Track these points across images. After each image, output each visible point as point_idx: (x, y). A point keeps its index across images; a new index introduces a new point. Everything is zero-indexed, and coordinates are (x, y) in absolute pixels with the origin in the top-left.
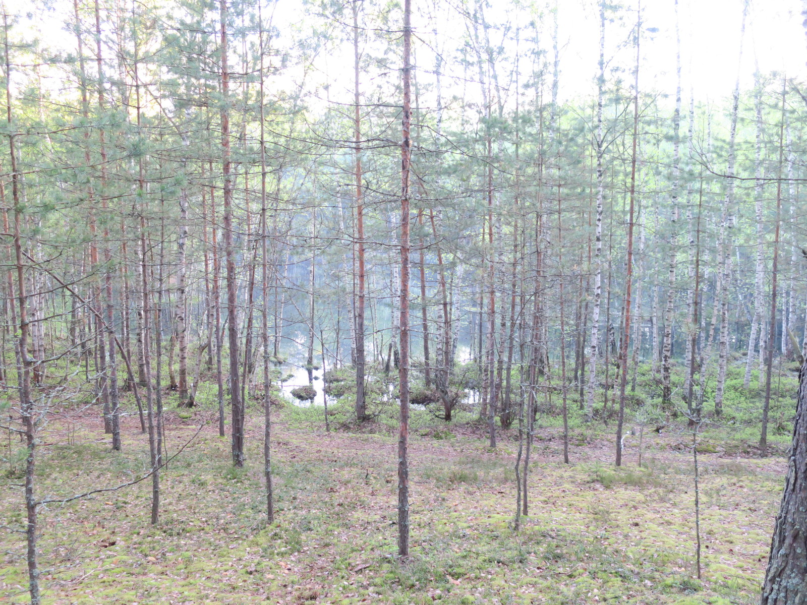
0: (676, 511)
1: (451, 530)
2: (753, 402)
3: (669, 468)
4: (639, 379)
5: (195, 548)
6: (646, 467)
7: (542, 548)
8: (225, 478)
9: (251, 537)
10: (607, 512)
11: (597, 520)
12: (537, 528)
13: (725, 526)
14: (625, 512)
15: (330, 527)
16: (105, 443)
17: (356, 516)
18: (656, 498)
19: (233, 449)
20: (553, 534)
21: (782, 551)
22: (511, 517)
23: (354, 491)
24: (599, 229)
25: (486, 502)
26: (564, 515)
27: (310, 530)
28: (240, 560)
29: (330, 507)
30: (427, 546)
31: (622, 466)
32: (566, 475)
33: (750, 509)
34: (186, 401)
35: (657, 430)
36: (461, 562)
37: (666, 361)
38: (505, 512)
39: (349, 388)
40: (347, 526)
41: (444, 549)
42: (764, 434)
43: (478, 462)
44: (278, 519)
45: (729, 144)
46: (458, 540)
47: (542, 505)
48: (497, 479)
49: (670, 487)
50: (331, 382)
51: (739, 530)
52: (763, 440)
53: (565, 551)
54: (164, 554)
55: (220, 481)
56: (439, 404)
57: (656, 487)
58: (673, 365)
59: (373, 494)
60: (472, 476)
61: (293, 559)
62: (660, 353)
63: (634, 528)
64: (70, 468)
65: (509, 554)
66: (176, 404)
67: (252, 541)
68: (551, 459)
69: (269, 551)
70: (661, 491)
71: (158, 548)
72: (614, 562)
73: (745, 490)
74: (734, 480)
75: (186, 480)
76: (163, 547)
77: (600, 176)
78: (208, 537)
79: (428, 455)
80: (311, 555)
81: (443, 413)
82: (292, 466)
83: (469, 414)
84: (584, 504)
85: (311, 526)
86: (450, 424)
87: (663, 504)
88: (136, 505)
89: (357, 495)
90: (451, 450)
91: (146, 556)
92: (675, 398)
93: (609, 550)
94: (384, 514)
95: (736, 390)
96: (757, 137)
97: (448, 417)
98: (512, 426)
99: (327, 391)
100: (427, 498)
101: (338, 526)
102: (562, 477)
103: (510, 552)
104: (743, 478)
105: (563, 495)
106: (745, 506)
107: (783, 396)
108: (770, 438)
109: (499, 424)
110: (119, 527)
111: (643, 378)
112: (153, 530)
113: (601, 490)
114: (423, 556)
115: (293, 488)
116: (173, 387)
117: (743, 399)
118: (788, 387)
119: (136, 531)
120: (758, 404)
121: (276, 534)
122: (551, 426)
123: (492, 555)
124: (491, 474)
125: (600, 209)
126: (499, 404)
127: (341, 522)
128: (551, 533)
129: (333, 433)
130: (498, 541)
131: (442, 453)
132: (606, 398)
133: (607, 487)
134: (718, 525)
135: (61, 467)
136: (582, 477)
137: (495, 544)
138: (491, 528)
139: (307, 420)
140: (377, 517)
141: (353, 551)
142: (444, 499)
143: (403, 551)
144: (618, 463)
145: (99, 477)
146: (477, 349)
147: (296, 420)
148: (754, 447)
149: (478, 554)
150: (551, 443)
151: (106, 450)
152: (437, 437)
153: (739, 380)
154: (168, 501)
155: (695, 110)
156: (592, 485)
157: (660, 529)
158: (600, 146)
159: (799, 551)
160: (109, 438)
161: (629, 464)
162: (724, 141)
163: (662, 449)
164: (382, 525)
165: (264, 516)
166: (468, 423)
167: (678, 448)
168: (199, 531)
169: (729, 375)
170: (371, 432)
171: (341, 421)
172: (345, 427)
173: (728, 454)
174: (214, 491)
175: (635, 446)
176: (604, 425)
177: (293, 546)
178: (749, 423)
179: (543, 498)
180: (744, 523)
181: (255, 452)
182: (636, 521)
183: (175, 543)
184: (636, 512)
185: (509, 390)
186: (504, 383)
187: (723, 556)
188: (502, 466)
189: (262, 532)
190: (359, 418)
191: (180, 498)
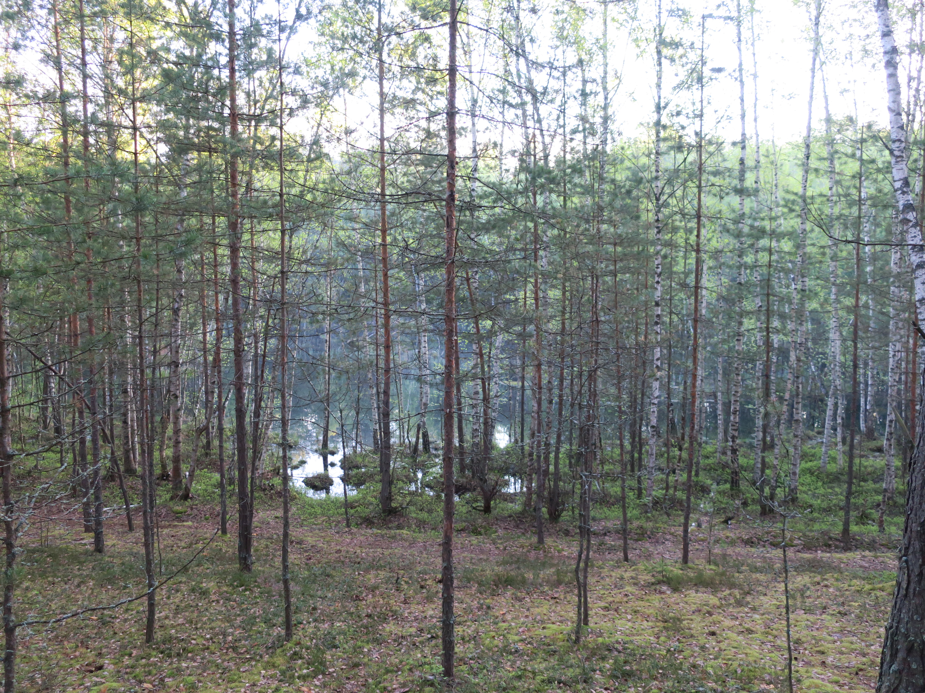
0: (757, 616)
1: (500, 645)
2: (831, 488)
3: (743, 565)
4: (703, 462)
5: (200, 671)
6: (717, 565)
7: (608, 665)
8: (231, 585)
9: (266, 658)
10: (679, 619)
11: (666, 629)
12: (600, 640)
13: (815, 633)
14: (699, 619)
15: (359, 643)
16: (85, 544)
17: (388, 629)
18: (732, 601)
19: (240, 551)
20: (620, 648)
21: (894, 667)
22: (569, 627)
23: (384, 598)
24: (658, 293)
25: (537, 610)
26: (630, 624)
27: (336, 647)
28: (254, 685)
29: (357, 619)
30: (475, 666)
31: (690, 564)
32: (627, 575)
33: (839, 613)
34: (180, 493)
35: (726, 522)
36: (517, 684)
37: (733, 441)
38: (561, 622)
39: (371, 476)
40: (378, 642)
41: (495, 668)
42: (846, 524)
43: (524, 561)
44: (298, 634)
45: (801, 197)
46: (510, 657)
47: (602, 612)
48: (548, 582)
49: (746, 589)
50: (350, 468)
51: (830, 638)
52: (846, 530)
53: (635, 668)
54: (162, 680)
55: (225, 589)
56: (475, 493)
57: (730, 589)
58: (741, 446)
59: (405, 602)
60: (520, 578)
61: (317, 683)
62: (726, 432)
63: (711, 638)
64: (43, 574)
65: (570, 673)
66: (168, 496)
67: (268, 662)
68: (608, 557)
69: (288, 674)
70: (737, 592)
71: (154, 672)
72: (693, 680)
73: (831, 590)
74: (818, 578)
75: (184, 588)
76: (160, 670)
77: (659, 232)
78: (214, 658)
79: (466, 554)
80: (337, 679)
81: (481, 504)
82: (308, 570)
83: (511, 505)
84: (651, 611)
85: (337, 642)
86: (491, 517)
87: (740, 609)
88: (126, 620)
89: (388, 603)
90: (492, 547)
91: (141, 682)
92: (744, 486)
93: (686, 666)
94: (422, 625)
95: (812, 473)
96: (831, 189)
97: (487, 509)
98: (561, 519)
99: (345, 480)
100: (470, 606)
101: (368, 642)
102: (622, 578)
103: (571, 670)
104: (827, 576)
105: (625, 599)
106: (834, 609)
107: (865, 481)
108: (854, 528)
109: (547, 516)
110: (107, 647)
111: (707, 462)
112: (148, 651)
113: (668, 592)
114: (471, 677)
115: (311, 596)
116: (164, 476)
117: (820, 484)
118: (869, 469)
119: (128, 651)
120: (837, 489)
121: (295, 653)
122: (606, 518)
123: (551, 673)
124: (541, 576)
125: (659, 270)
126: (546, 493)
127: (371, 637)
128: (616, 646)
129: (354, 530)
130: (557, 657)
131: (482, 551)
132: (667, 485)
133: (675, 590)
134: (805, 632)
135: (33, 574)
136: (645, 578)
137: (553, 661)
138: (547, 640)
139: (323, 515)
140: (413, 630)
141: (387, 672)
142: (489, 608)
143: (448, 672)
144: (685, 559)
145: (79, 586)
146: (519, 430)
147: (310, 514)
148: (837, 540)
149: (534, 673)
150: (607, 538)
151: (86, 553)
152: (476, 532)
153: (815, 463)
154: (163, 614)
155: (762, 160)
156: (658, 587)
157: (740, 638)
158: (658, 199)
159: (914, 666)
160: (89, 538)
161: (697, 562)
162: (796, 194)
163: (732, 543)
164: (419, 639)
165: (279, 631)
166: (510, 516)
167: (749, 542)
168: (203, 650)
169: (804, 456)
170: (399, 527)
171: (363, 515)
172: (368, 522)
173: (808, 547)
174: (218, 602)
175: (702, 540)
176: (665, 516)
177: (316, 668)
178: (828, 511)
179: (603, 604)
180: (835, 630)
181: (264, 552)
182: (713, 629)
183: (175, 666)
184: (711, 619)
185: (557, 476)
186: (552, 468)
187: (815, 670)
188: (552, 566)
189: (279, 651)
190: (384, 512)
191: (178, 611)
